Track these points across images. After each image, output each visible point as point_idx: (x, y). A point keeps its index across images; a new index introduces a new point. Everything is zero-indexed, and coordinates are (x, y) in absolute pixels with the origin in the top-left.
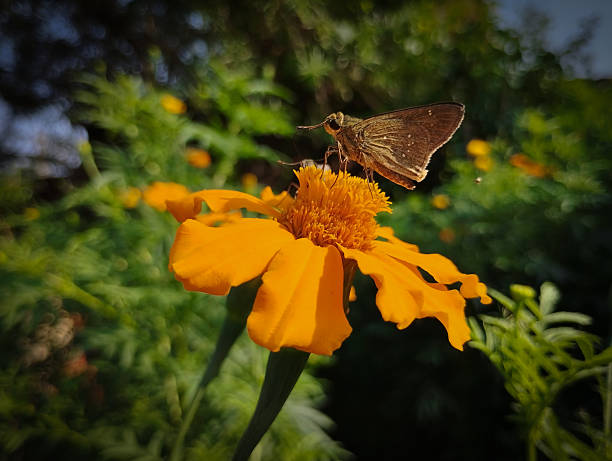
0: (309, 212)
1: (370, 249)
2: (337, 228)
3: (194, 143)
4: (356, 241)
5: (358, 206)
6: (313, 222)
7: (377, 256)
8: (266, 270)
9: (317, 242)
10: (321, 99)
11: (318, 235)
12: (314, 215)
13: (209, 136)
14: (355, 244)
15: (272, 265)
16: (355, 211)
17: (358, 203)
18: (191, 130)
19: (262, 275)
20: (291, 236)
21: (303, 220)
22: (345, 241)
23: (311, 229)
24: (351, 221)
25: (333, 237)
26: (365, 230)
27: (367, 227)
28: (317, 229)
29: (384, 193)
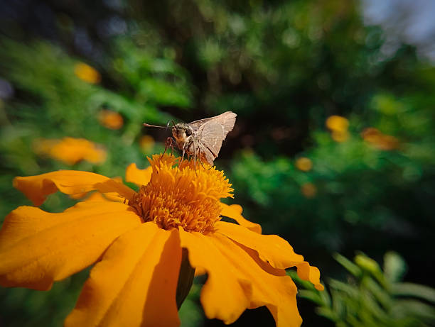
0: (156, 197)
1: (213, 231)
2: (182, 213)
3: (105, 107)
4: (199, 224)
5: (201, 193)
6: (160, 206)
7: (217, 238)
8: (100, 260)
9: (163, 225)
10: (213, 81)
11: (163, 219)
12: (160, 200)
13: (118, 103)
14: (197, 227)
15: (106, 254)
16: (199, 197)
17: (201, 191)
18: (101, 97)
19: (94, 265)
20: (137, 219)
21: (151, 204)
22: (188, 224)
23: (157, 213)
24: (194, 206)
25: (177, 221)
26: (208, 215)
27: (210, 212)
28: (162, 214)
29: (228, 180)
